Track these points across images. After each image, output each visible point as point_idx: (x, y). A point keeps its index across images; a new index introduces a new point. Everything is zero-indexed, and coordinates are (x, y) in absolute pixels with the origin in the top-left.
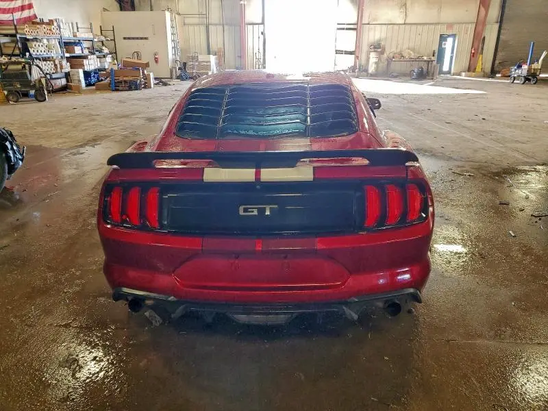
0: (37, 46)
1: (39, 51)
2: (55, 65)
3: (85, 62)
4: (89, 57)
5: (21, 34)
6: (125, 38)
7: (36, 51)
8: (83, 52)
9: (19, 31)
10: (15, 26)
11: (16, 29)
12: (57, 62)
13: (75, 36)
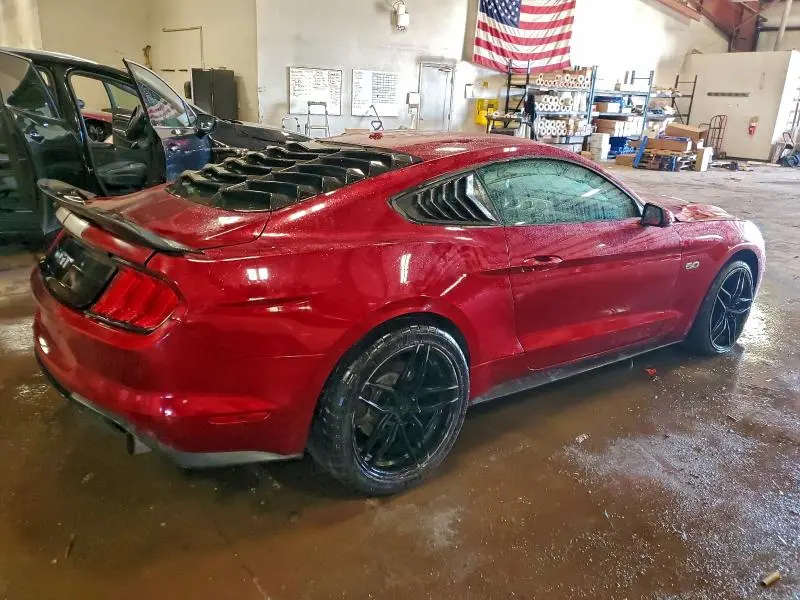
0: (548, 100)
1: (550, 107)
2: (567, 126)
3: (618, 125)
4: (630, 119)
5: (533, 85)
6: (709, 94)
7: (544, 107)
8: (620, 112)
9: (530, 82)
10: (528, 75)
11: (528, 79)
12: (571, 122)
13: (617, 89)
